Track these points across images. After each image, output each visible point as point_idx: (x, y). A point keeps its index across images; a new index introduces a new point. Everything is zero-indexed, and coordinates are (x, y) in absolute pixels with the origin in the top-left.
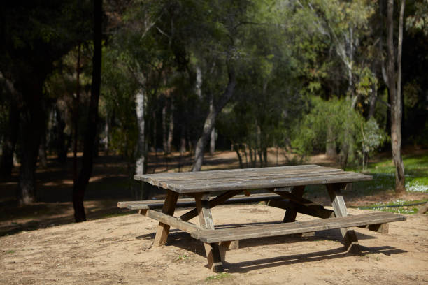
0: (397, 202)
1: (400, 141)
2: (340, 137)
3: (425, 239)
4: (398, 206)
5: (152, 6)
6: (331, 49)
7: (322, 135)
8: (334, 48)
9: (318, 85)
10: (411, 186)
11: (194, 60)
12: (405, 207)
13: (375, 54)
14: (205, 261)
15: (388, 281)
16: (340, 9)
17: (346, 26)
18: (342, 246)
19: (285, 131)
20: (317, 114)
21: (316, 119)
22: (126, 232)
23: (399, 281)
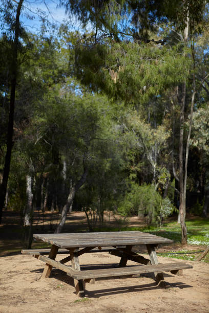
0: (182, 251)
1: (185, 214)
2: (148, 208)
3: (202, 278)
4: (183, 253)
5: (42, 127)
6: (144, 155)
7: (137, 206)
8: (146, 155)
9: (135, 175)
10: (190, 241)
11: (63, 158)
12: (187, 255)
13: (169, 160)
14: (74, 289)
15: (183, 305)
16: (150, 133)
17: (154, 143)
18: (154, 282)
19: (115, 202)
20: (134, 193)
21: (134, 196)
22: (24, 267)
23: (189, 306)
